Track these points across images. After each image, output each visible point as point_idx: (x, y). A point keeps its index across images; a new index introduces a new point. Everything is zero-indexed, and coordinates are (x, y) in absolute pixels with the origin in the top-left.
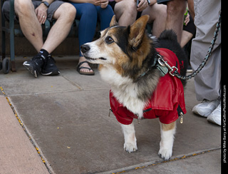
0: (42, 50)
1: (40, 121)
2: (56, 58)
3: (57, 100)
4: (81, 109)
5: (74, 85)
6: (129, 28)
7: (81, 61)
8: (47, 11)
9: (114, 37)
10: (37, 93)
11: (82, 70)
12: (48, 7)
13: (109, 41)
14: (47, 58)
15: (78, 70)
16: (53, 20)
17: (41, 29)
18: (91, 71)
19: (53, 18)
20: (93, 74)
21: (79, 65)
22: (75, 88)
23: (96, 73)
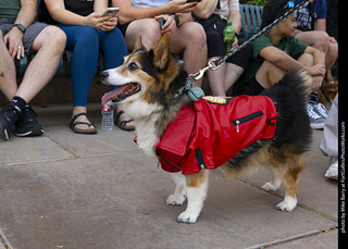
0: (16, 98)
1: (14, 207)
2: (37, 109)
3: (40, 174)
4: (77, 187)
5: (66, 149)
6: (152, 51)
7: (76, 113)
8: (23, 39)
9: (138, 64)
10: (9, 163)
11: (78, 126)
12: (24, 32)
13: (132, 67)
14: (23, 109)
15: (72, 126)
16: (31, 53)
17: (13, 66)
18: (92, 127)
19: (31, 49)
20: (94, 133)
21: (74, 120)
22: (67, 154)
23: (99, 130)
